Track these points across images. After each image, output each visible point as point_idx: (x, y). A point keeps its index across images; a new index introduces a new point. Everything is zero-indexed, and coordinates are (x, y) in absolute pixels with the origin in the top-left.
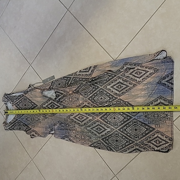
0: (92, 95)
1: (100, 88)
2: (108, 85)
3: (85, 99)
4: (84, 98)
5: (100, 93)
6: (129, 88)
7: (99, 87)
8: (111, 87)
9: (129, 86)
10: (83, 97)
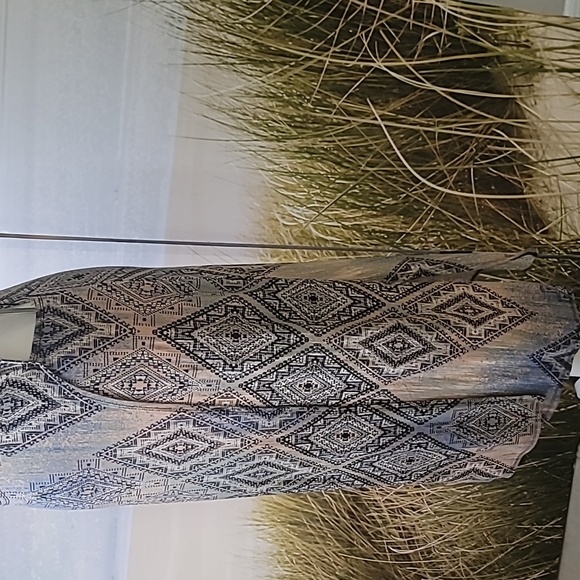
0: (265, 369)
1: (311, 343)
2: (350, 334)
3: (224, 385)
4: (218, 382)
5: (307, 362)
6: (433, 354)
7: (307, 340)
8: (362, 343)
9: (434, 348)
10: (217, 378)
